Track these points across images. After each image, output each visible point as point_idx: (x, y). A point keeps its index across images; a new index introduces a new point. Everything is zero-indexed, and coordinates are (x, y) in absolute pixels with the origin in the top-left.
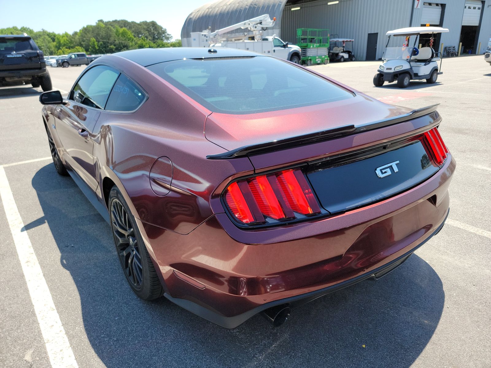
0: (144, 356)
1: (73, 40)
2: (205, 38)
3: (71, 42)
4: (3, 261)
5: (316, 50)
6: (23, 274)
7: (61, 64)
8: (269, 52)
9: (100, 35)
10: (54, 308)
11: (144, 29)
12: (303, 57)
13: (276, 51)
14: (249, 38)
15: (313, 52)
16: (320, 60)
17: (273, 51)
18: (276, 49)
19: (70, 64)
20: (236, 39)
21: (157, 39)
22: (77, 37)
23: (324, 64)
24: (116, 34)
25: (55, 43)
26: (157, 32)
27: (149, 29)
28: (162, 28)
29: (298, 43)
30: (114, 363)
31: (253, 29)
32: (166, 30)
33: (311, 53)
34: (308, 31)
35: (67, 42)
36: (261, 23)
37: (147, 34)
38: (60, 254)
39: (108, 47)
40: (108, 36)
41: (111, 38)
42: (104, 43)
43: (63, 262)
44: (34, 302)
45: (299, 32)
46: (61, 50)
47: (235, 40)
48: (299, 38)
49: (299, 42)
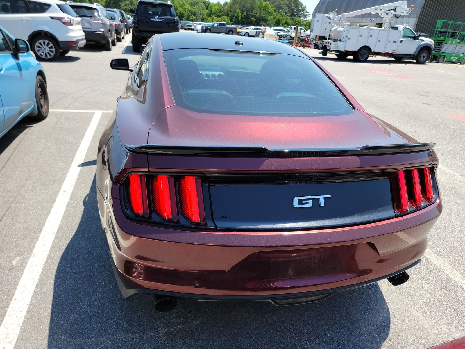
0: (82, 293)
1: (222, 9)
2: (329, 20)
3: (220, 11)
4: (51, 185)
5: (455, 46)
6: (56, 199)
7: (205, 30)
8: (395, 42)
9: (246, 7)
10: (55, 232)
11: (285, 4)
12: (437, 52)
13: (403, 42)
14: (377, 24)
15: (449, 48)
16: (456, 58)
17: (400, 42)
18: (404, 39)
19: (212, 31)
20: (361, 24)
21: (295, 15)
22: (227, 7)
23: (461, 64)
24: (259, 7)
25: (207, 11)
26: (297, 9)
27: (290, 5)
28: (302, 5)
29: (434, 36)
30: (60, 289)
31: (383, 15)
32: (305, 7)
33: (447, 49)
34: (450, 24)
35: (217, 11)
36: (394, 10)
37: (287, 10)
38: (88, 192)
39: (249, 18)
40: (252, 9)
41: (254, 11)
42: (247, 15)
43: (86, 199)
44: (47, 223)
45: (439, 24)
46: (211, 17)
47: (360, 26)
48: (437, 30)
49: (436, 35)
